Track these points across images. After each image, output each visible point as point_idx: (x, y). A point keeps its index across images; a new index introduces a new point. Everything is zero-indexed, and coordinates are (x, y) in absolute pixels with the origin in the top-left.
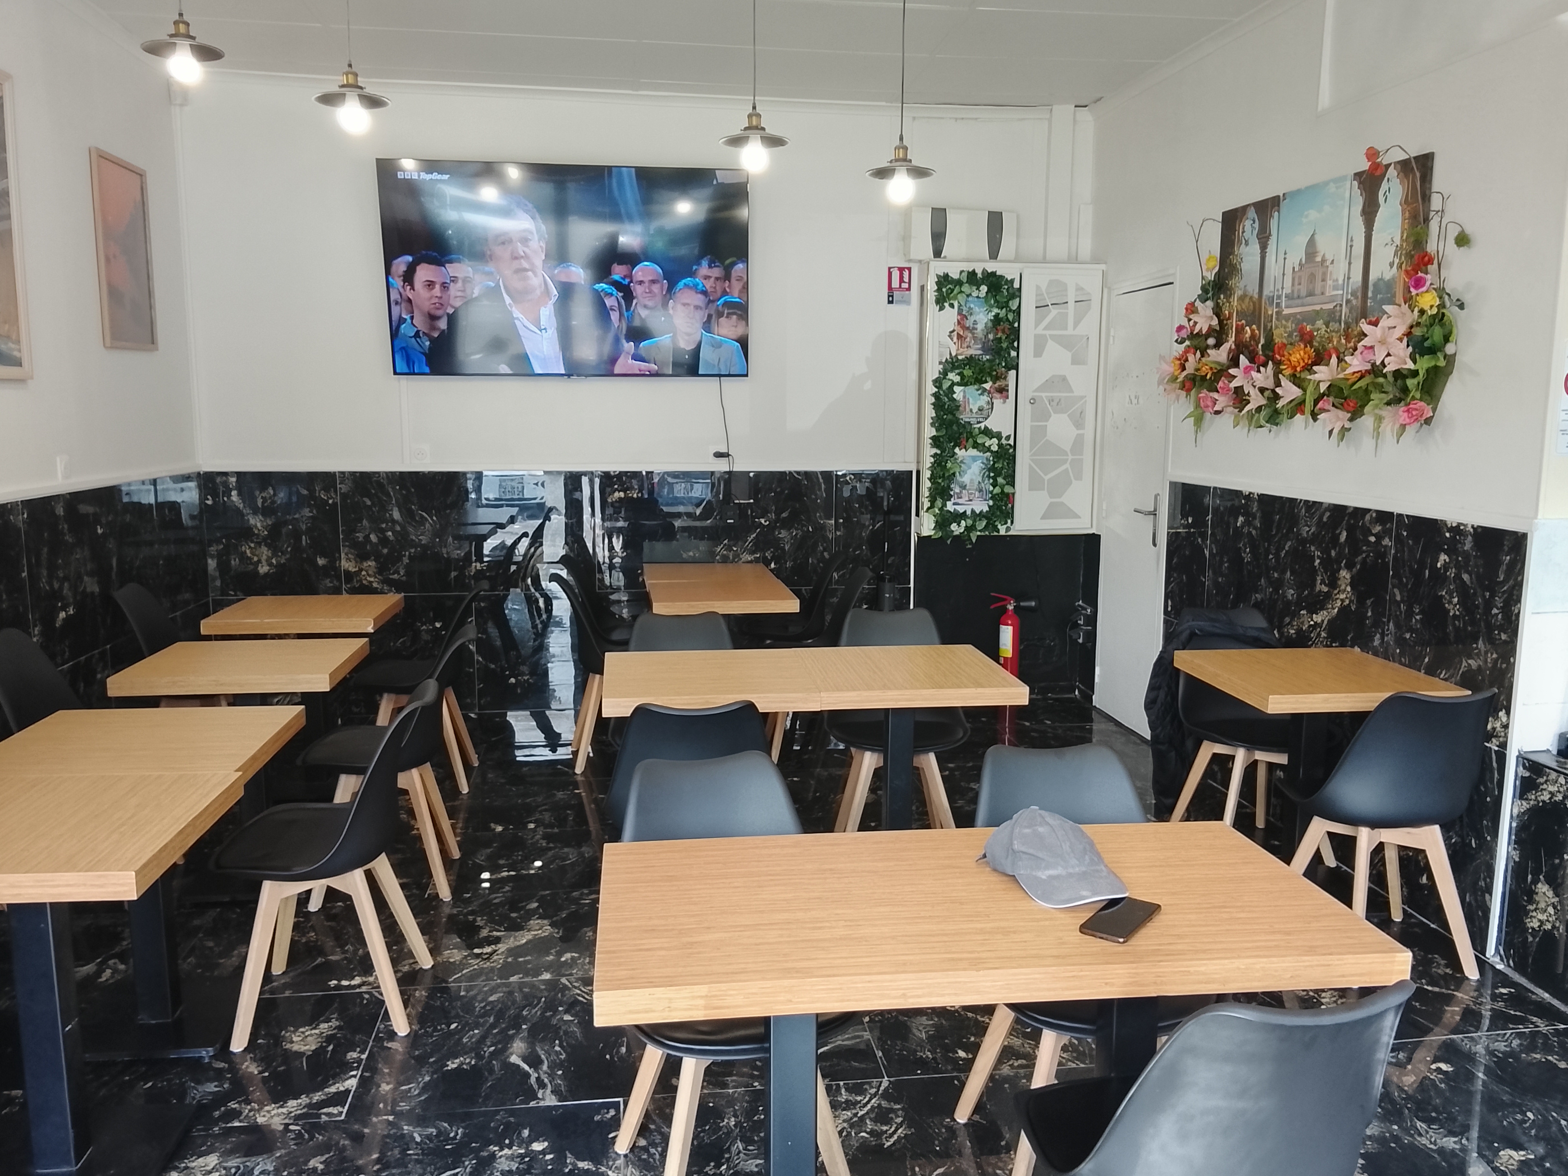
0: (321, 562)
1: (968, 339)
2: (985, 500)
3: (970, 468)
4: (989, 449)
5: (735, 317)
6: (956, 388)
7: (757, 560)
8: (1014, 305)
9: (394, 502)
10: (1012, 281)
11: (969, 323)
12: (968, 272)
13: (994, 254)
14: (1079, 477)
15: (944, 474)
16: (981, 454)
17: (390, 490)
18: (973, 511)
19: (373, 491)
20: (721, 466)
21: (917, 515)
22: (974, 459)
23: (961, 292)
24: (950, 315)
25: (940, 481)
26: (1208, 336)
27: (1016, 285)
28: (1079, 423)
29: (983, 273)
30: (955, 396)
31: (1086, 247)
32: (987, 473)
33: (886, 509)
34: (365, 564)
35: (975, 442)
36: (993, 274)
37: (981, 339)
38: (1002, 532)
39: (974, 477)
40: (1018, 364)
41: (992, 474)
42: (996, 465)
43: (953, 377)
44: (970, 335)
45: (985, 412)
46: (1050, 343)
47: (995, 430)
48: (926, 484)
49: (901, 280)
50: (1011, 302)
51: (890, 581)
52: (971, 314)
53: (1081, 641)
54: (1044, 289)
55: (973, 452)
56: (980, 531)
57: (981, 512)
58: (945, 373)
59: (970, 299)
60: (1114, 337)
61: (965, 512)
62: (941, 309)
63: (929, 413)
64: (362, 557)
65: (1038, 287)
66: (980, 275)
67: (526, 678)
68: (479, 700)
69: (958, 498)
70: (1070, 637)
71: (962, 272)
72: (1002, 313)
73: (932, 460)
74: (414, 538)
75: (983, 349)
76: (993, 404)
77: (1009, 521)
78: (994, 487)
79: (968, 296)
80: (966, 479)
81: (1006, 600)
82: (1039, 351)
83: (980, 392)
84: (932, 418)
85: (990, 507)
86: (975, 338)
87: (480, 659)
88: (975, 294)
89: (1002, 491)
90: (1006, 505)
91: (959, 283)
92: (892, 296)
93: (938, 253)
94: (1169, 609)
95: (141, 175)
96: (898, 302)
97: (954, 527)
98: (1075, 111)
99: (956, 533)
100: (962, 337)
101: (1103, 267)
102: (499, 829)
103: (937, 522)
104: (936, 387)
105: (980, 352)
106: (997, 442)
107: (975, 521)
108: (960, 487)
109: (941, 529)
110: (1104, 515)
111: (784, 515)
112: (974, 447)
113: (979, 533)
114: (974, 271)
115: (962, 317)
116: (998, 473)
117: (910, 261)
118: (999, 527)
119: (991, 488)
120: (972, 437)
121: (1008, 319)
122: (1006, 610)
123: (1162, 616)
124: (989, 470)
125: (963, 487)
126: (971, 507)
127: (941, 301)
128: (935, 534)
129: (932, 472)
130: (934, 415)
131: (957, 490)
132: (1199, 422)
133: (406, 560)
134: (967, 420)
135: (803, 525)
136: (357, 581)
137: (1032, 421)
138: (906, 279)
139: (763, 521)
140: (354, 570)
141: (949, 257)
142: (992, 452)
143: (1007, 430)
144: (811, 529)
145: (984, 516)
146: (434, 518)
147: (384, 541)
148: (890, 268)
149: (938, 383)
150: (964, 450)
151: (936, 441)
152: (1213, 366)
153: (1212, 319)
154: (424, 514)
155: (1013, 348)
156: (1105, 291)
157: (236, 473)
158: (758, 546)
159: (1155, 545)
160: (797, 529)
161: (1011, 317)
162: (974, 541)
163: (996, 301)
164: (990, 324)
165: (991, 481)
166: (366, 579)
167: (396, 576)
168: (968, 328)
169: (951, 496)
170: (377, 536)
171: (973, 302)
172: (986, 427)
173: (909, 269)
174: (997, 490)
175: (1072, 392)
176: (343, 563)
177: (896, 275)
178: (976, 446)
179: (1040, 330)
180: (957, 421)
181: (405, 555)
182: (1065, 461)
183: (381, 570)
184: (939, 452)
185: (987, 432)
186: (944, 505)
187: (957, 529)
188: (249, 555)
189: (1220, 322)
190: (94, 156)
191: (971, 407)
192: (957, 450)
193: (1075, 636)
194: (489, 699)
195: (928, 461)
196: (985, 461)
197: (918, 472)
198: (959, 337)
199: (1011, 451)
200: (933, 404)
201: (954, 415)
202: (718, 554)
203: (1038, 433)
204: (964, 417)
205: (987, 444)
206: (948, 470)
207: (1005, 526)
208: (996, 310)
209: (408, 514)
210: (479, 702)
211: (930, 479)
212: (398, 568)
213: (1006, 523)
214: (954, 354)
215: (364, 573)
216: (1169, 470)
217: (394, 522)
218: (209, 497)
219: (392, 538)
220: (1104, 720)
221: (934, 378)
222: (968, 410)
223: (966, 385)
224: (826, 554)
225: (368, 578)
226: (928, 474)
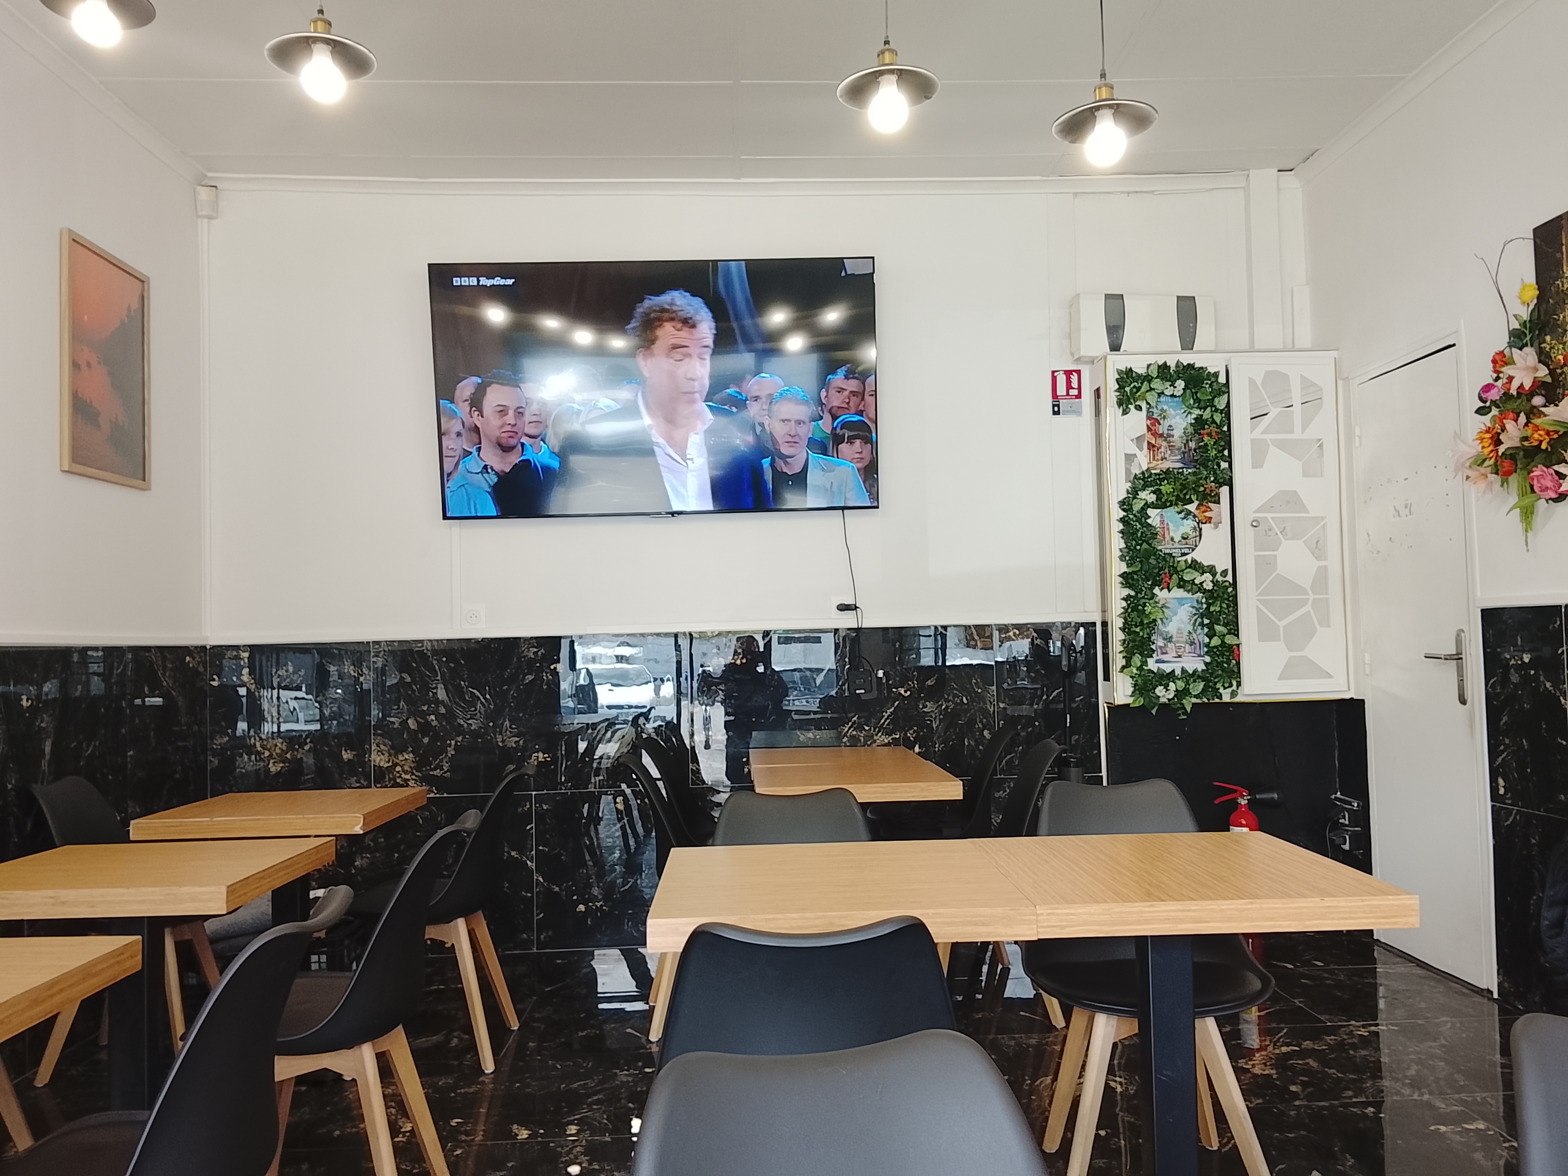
0: (346, 755)
1: (1163, 449)
2: (1200, 656)
3: (1176, 614)
4: (1200, 588)
5: (858, 442)
6: (1151, 512)
7: (896, 743)
8: (1221, 403)
9: (439, 678)
10: (1216, 375)
11: (1162, 429)
12: (1159, 367)
13: (1188, 341)
14: (1325, 622)
15: (1142, 621)
16: (1190, 595)
17: (435, 662)
18: (1183, 671)
19: (414, 665)
20: (848, 621)
21: (1107, 678)
22: (1181, 601)
23: (1151, 389)
24: (1137, 420)
25: (1138, 630)
26: (1532, 393)
27: (1222, 379)
28: (1318, 549)
29: (1177, 366)
30: (1149, 521)
31: (1305, 335)
32: (1199, 620)
33: (1066, 669)
34: (401, 757)
35: (1181, 579)
36: (1190, 366)
37: (1180, 449)
38: (1226, 698)
39: (1182, 626)
40: (1231, 478)
41: (1206, 621)
42: (1212, 609)
43: (1148, 496)
44: (1164, 444)
45: (1191, 541)
46: (1273, 450)
47: (1206, 564)
48: (1117, 636)
49: (1069, 387)
50: (1216, 400)
51: (1077, 766)
52: (1164, 418)
53: (1347, 847)
54: (1259, 382)
55: (1178, 593)
56: (1195, 696)
57: (1195, 671)
58: (1134, 492)
59: (1162, 399)
60: (1360, 437)
61: (1173, 671)
62: (1125, 412)
63: (1117, 543)
64: (397, 749)
65: (1252, 382)
66: (1173, 368)
67: (599, 904)
68: (539, 933)
69: (1163, 653)
70: (1332, 841)
71: (1149, 366)
72: (1207, 414)
73: (1124, 604)
74: (462, 722)
75: (1182, 460)
76: (1201, 529)
77: (1234, 683)
78: (1210, 639)
79: (1159, 395)
80: (1171, 628)
81: (1236, 791)
82: (1258, 462)
83: (1182, 515)
84: (1121, 550)
85: (1206, 664)
86: (1171, 447)
87: (541, 879)
88: (1168, 392)
89: (1223, 642)
90: (1229, 663)
91: (1148, 378)
92: (1058, 406)
93: (1115, 347)
94: (1502, 791)
95: (143, 282)
96: (1066, 412)
97: (1160, 691)
98: (1278, 176)
99: (1163, 700)
100: (1154, 446)
101: (1334, 354)
102: (524, 1134)
103: (1135, 685)
104: (1123, 510)
105: (1180, 465)
106: (1211, 578)
107: (1188, 683)
108: (1164, 639)
109: (1141, 695)
110: (1368, 671)
111: (929, 683)
112: (1179, 586)
113: (1194, 700)
114: (1165, 363)
115: (1153, 422)
116: (1215, 621)
117: (1078, 360)
118: (1221, 690)
119: (1207, 640)
120: (1177, 572)
121: (1214, 422)
122: (1236, 805)
123: (1489, 803)
124: (1202, 616)
125: (1169, 639)
126: (1181, 665)
127: (1124, 402)
128: (1135, 701)
129: (1125, 619)
130: (1123, 545)
131: (1160, 643)
132: (1527, 514)
133: (451, 751)
134: (1167, 551)
135: (955, 696)
136: (390, 779)
137: (1256, 551)
138: (1075, 384)
139: (902, 691)
140: (386, 765)
141: (1129, 350)
142: (1205, 591)
143: (1223, 563)
144: (965, 701)
145: (1199, 677)
146: (488, 696)
147: (425, 728)
148: (1053, 372)
149: (1125, 505)
150: (1166, 590)
151: (1127, 579)
152: (1551, 428)
153: (1536, 370)
154: (475, 691)
155: (1223, 458)
156: (1340, 383)
157: (249, 646)
158: (898, 723)
159: (1463, 702)
160: (947, 701)
161: (1218, 418)
162: (1189, 710)
163: (1197, 400)
164: (1190, 430)
165: (1206, 630)
166: (400, 777)
167: (437, 772)
168: (1161, 435)
169: (1153, 651)
170: (417, 721)
171: (1166, 403)
172: (1194, 561)
173: (1078, 372)
174: (1216, 641)
175: (1308, 512)
176: (374, 756)
177: (1061, 380)
178: (1182, 584)
179: (1257, 434)
180: (1154, 552)
181: (450, 745)
182: (1304, 602)
183: (420, 764)
184: (1133, 593)
185: (1195, 566)
186: (1145, 663)
187: (1164, 694)
188: (259, 749)
189: (1552, 373)
190: (66, 238)
191: (1172, 534)
192: (1156, 590)
193: (1338, 841)
194: (550, 933)
195: (1117, 606)
196: (1195, 604)
197: (1104, 624)
198: (1151, 446)
199: (1230, 590)
200: (1122, 532)
201: (1150, 545)
202: (845, 735)
203: (1265, 565)
204: (1164, 547)
205: (1197, 582)
206: (1148, 616)
207: (1229, 690)
208: (1197, 412)
209: (455, 692)
210: (538, 938)
211: (1123, 630)
212: (441, 761)
213: (1231, 685)
214: (1145, 468)
215: (398, 769)
216: (1479, 594)
217: (437, 702)
218: (215, 677)
219: (434, 723)
220: (1398, 959)
221: (1121, 499)
222: (1168, 538)
223: (1163, 506)
224: (986, 733)
225: (403, 776)
226: (1118, 623)
